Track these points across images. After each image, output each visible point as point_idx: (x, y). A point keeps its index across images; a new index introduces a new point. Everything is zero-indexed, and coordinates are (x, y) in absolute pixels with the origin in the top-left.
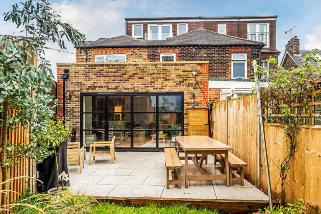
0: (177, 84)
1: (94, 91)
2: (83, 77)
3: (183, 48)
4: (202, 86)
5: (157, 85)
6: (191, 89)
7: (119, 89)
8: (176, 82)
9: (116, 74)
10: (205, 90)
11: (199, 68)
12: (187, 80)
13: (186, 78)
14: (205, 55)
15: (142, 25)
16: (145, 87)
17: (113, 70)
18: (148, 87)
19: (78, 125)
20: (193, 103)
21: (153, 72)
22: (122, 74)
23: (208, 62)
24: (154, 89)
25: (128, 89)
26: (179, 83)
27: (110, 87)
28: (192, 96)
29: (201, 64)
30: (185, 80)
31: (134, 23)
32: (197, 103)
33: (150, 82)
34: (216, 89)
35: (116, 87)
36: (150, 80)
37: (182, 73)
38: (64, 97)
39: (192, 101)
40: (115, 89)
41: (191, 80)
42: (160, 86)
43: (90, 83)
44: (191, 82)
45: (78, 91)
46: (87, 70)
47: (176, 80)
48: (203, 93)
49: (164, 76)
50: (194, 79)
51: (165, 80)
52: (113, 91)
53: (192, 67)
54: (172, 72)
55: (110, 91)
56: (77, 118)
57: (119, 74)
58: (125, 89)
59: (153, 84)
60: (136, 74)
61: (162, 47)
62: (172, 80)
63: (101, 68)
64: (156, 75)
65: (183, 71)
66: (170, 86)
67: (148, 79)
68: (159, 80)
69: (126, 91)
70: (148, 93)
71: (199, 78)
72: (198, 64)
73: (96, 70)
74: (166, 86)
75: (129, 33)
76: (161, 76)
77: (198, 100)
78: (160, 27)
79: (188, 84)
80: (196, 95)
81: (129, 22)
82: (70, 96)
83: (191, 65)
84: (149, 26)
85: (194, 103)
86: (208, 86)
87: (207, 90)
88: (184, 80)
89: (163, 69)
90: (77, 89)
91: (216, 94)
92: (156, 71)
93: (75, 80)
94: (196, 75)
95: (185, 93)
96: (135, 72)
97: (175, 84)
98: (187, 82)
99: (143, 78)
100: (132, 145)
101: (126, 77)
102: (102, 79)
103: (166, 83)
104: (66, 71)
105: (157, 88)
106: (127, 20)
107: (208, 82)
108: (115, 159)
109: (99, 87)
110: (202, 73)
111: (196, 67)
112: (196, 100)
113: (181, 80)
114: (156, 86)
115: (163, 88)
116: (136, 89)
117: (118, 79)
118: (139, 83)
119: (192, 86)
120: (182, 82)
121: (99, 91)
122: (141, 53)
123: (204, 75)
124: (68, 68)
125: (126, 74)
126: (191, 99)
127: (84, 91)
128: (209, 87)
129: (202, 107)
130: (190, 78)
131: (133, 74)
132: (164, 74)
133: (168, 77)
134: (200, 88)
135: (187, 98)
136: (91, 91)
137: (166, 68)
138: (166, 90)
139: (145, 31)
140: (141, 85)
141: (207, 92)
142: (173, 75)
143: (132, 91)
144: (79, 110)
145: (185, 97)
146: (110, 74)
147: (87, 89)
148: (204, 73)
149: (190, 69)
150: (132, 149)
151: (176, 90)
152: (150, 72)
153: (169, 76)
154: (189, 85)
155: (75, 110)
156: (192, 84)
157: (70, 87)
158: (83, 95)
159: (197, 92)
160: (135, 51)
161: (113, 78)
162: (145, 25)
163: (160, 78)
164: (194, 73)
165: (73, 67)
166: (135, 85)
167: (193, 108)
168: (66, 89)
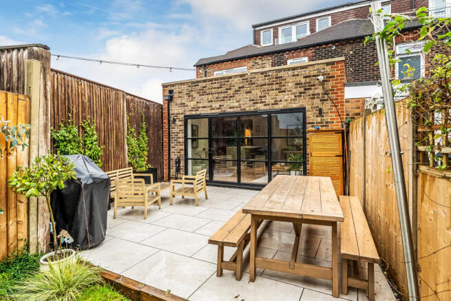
0: (295, 96)
1: (198, 113)
2: (186, 97)
3: (318, 47)
4: (334, 96)
5: (269, 100)
6: (317, 102)
7: (223, 109)
8: (294, 93)
9: (220, 90)
10: (339, 102)
11: (328, 69)
12: (311, 89)
13: (309, 86)
14: (351, 53)
15: (272, 30)
16: (254, 103)
17: (216, 85)
18: (257, 103)
19: (183, 153)
20: (320, 123)
21: (263, 82)
22: (227, 89)
23: (343, 58)
24: (265, 105)
25: (234, 107)
26: (298, 94)
27: (213, 106)
28: (318, 112)
29: (333, 63)
30: (308, 89)
31: (261, 30)
32: (327, 122)
33: (261, 97)
34: (358, 100)
35: (220, 106)
36: (259, 94)
37: (303, 80)
38: (169, 121)
39: (319, 119)
40: (219, 109)
41: (316, 89)
42: (273, 101)
43: (192, 104)
44: (316, 92)
45: (182, 114)
46: (190, 88)
47: (294, 91)
48: (336, 106)
49: (278, 86)
50: (321, 87)
51: (279, 92)
52: (217, 111)
53: (318, 69)
54: (288, 80)
55: (213, 111)
56: (182, 145)
57: (223, 90)
58: (230, 108)
59: (263, 100)
60: (243, 87)
61: (289, 50)
62: (289, 91)
63: (204, 84)
64: (267, 86)
65: (304, 77)
66: (286, 100)
67: (257, 93)
68: (271, 92)
69: (231, 110)
70: (256, 112)
71: (329, 85)
72: (328, 64)
73: (199, 88)
74: (281, 101)
75: (257, 41)
76: (274, 87)
77: (327, 118)
78: (294, 27)
79: (313, 95)
80: (325, 111)
81: (257, 29)
82: (174, 120)
83: (316, 67)
84: (280, 29)
85: (322, 123)
86: (343, 96)
87: (343, 102)
88: (305, 89)
89: (277, 78)
90: (181, 111)
91: (358, 108)
92: (267, 81)
93: (179, 101)
94: (324, 81)
95: (308, 107)
96: (241, 85)
97: (293, 97)
98: (311, 92)
99: (251, 92)
100: (239, 180)
101: (231, 92)
102: (205, 97)
103: (280, 96)
104: (171, 92)
105: (269, 105)
106: (254, 27)
107: (344, 89)
108: (206, 198)
109: (202, 107)
110: (333, 77)
111: (324, 69)
112: (325, 118)
113: (302, 90)
114: (267, 102)
115: (277, 104)
116: (243, 107)
117: (222, 95)
118: (246, 98)
119: (318, 98)
120: (304, 93)
121: (202, 112)
122: (264, 62)
123: (337, 80)
124: (173, 88)
125: (230, 89)
126: (317, 116)
127: (188, 113)
128: (345, 98)
129: (335, 128)
130: (314, 85)
131: (239, 88)
132: (277, 84)
133: (283, 88)
134: (330, 100)
135: (310, 116)
136: (194, 113)
137: (280, 75)
138: (280, 106)
139: (276, 36)
140: (248, 102)
141: (343, 105)
142: (290, 85)
143: (238, 110)
144: (183, 135)
145: (308, 114)
146: (214, 90)
147: (190, 111)
148: (337, 76)
149: (315, 73)
150: (239, 185)
151: (294, 106)
152: (260, 82)
153: (284, 86)
154: (313, 97)
155: (179, 135)
156: (319, 94)
157: (175, 109)
158: (187, 118)
159: (326, 107)
160: (257, 61)
161: (217, 95)
162: (276, 29)
163: (273, 90)
164: (321, 78)
165: (177, 86)
166: (241, 102)
167: (318, 131)
168: (171, 112)
